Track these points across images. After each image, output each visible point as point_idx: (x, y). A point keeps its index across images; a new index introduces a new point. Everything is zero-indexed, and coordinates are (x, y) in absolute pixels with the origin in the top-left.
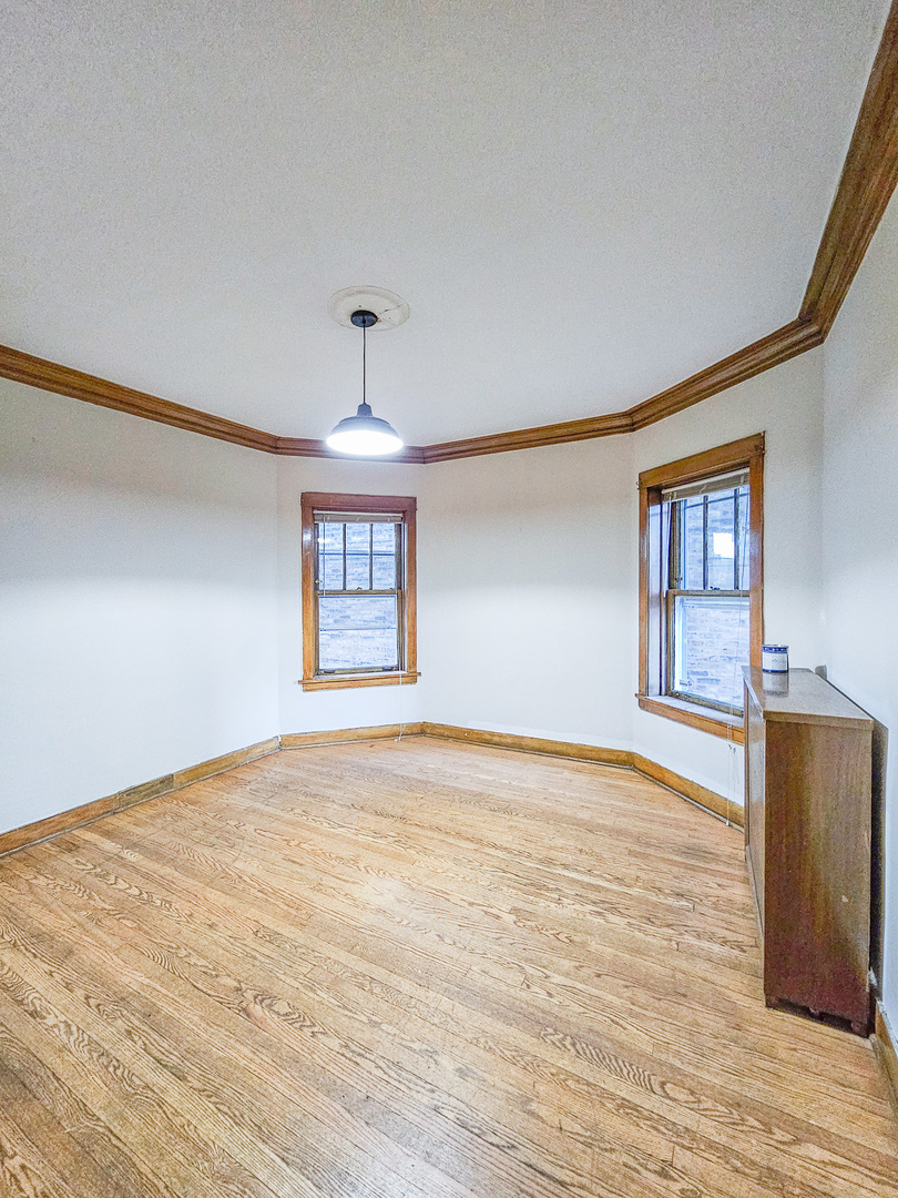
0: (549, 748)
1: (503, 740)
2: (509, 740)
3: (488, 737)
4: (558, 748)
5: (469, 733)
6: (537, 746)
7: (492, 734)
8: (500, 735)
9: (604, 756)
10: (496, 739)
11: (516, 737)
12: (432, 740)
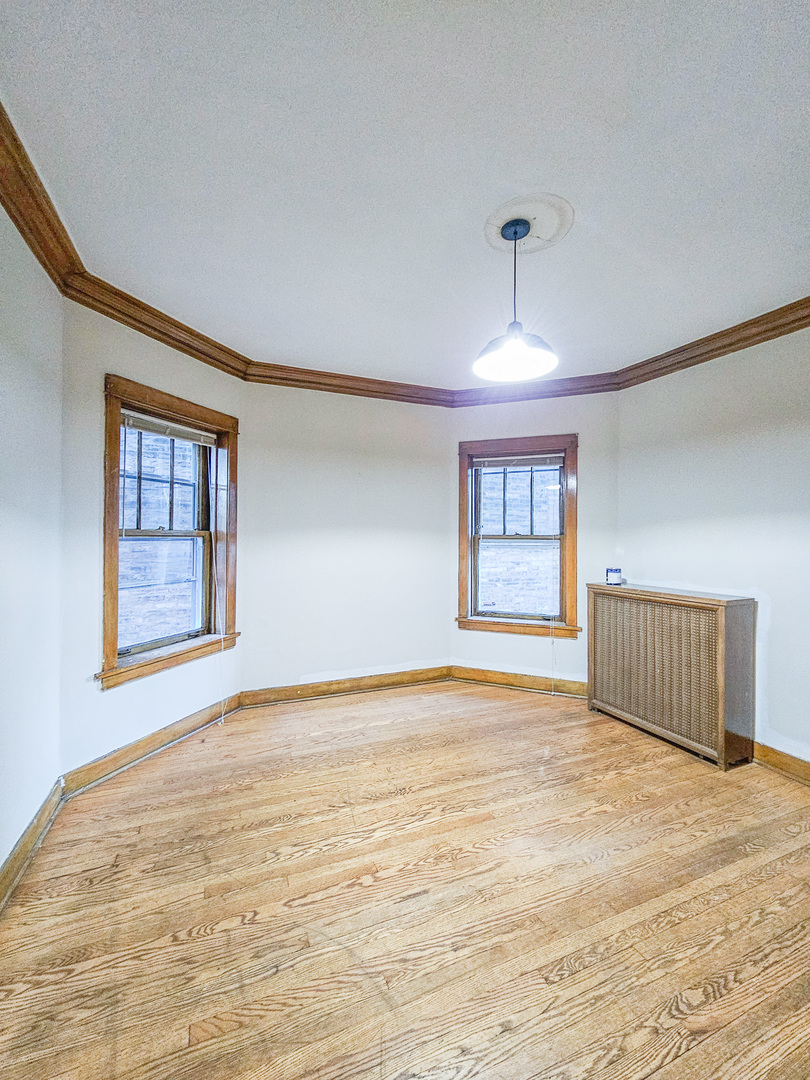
0: (387, 681)
1: (342, 686)
2: (348, 685)
3: (325, 688)
4: (395, 679)
5: (302, 690)
6: (376, 683)
7: (330, 683)
8: (338, 682)
9: (431, 675)
10: (334, 687)
11: (355, 679)
12: (255, 711)
